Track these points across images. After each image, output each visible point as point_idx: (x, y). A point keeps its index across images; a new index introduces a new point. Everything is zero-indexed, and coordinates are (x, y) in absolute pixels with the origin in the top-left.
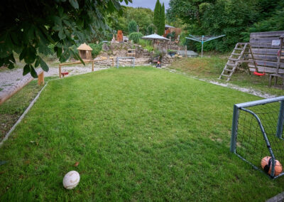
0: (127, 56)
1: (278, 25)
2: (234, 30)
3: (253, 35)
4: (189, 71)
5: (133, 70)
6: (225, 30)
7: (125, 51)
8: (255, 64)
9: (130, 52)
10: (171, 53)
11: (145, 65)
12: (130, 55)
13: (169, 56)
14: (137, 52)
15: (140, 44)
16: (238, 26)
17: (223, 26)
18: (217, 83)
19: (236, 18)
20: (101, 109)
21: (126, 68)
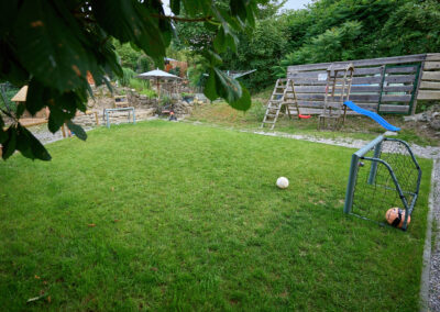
0: (114, 106)
1: (314, 56)
2: (263, 63)
3: (292, 70)
4: (219, 122)
5: (136, 128)
6: (252, 64)
7: (109, 100)
8: (296, 105)
9: (118, 100)
10: (186, 99)
11: (150, 118)
12: (120, 106)
13: (185, 103)
14: (130, 100)
15: (131, 87)
16: (267, 58)
17: (250, 57)
18: (262, 133)
19: (265, 48)
20: (132, 198)
21: (122, 125)
